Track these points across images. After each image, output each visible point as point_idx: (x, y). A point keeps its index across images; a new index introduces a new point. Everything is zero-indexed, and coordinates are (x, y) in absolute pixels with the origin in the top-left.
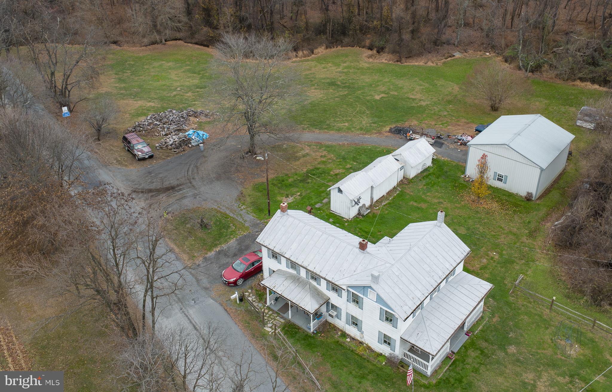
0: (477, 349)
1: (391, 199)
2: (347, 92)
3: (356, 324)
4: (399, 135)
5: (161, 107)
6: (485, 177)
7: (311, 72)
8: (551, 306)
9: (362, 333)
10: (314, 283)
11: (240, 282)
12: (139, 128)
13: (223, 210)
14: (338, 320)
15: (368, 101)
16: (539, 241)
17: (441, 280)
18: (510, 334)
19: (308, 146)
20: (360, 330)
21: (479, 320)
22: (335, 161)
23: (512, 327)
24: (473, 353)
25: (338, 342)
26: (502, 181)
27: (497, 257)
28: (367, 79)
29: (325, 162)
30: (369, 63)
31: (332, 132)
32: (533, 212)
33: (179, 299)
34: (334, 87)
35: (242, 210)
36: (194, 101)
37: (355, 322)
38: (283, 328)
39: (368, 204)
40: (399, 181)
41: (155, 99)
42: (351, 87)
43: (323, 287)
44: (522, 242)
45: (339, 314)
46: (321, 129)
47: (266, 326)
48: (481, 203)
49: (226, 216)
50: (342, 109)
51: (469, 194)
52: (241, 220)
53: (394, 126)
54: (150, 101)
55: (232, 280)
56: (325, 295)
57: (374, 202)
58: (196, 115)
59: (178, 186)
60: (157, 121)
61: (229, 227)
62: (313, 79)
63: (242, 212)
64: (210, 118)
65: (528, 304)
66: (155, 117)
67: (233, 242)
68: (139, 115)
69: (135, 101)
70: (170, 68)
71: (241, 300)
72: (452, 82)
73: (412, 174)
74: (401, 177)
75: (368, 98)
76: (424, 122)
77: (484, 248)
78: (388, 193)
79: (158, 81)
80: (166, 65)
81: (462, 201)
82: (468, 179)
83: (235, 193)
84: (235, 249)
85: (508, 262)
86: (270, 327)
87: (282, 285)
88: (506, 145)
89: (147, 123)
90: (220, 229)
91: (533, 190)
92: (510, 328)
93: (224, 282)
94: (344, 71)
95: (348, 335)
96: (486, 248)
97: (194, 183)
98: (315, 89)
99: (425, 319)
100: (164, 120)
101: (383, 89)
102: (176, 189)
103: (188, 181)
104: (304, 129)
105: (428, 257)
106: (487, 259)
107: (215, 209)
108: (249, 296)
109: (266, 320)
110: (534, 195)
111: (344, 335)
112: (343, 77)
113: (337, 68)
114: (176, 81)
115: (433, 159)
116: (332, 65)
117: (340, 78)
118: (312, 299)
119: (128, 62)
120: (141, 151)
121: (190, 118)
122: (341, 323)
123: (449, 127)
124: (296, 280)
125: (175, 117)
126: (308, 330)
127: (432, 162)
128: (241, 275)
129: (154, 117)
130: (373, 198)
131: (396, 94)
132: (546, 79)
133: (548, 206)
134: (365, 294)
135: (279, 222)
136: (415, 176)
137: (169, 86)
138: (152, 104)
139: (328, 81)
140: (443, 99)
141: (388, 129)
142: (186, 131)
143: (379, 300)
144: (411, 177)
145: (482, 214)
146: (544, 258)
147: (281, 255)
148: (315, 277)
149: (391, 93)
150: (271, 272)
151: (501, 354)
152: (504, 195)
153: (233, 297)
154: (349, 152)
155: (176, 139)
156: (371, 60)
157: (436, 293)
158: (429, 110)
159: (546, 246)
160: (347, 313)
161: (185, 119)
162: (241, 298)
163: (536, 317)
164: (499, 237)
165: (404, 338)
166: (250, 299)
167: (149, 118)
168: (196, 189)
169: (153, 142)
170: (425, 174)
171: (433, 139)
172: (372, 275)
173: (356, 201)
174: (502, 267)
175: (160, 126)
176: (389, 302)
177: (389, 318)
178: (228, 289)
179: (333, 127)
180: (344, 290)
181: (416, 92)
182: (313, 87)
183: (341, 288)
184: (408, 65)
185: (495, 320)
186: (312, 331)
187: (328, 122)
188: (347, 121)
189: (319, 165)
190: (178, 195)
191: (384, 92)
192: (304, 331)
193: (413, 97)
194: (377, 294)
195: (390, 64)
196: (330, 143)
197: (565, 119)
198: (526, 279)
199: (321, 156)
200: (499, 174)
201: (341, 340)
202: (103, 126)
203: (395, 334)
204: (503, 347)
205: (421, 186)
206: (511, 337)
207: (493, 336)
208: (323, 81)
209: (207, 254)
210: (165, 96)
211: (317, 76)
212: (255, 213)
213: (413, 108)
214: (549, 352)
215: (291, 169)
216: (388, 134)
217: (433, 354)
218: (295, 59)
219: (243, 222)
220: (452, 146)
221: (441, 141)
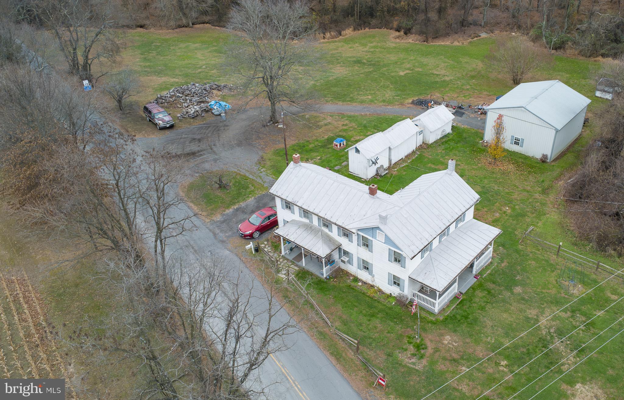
0: (485, 290)
1: (409, 161)
2: (372, 69)
3: (368, 268)
4: (421, 106)
5: (184, 82)
6: (501, 138)
7: (337, 51)
8: (558, 251)
9: (373, 276)
10: (326, 230)
11: (256, 235)
12: (161, 100)
13: (243, 172)
14: (350, 266)
15: (392, 77)
16: (552, 197)
17: (449, 224)
18: (517, 277)
19: (330, 116)
20: (371, 273)
21: (489, 265)
22: (356, 129)
23: (519, 271)
24: (479, 293)
25: (350, 286)
26: (519, 145)
27: (509, 211)
28: (393, 58)
29: (347, 130)
30: (396, 43)
31: (354, 104)
32: (547, 173)
33: (195, 251)
34: (359, 65)
35: (261, 172)
36: (219, 77)
37: (366, 267)
38: (297, 275)
39: (386, 165)
40: (418, 145)
41: (180, 75)
42: (376, 65)
43: (334, 233)
44: (534, 199)
45: (351, 259)
46: (343, 101)
47: (280, 273)
48: (498, 165)
49: (245, 178)
50: (366, 84)
51: (487, 157)
52: (260, 181)
53: (417, 98)
54: (174, 78)
55: (248, 233)
56: (337, 241)
57: (392, 164)
58: (219, 88)
59: (199, 152)
60: (180, 93)
61: (248, 187)
62: (339, 58)
63: (261, 175)
64: (233, 92)
65: (536, 251)
66: (178, 90)
67: (251, 201)
68: (162, 89)
69: (159, 77)
70: (196, 49)
71: (257, 250)
72: (476, 59)
73: (431, 139)
74: (420, 142)
75: (393, 74)
76: (446, 95)
77: (497, 203)
78: (406, 157)
79: (184, 60)
80: (192, 46)
81: (479, 163)
82: (486, 144)
83: (255, 158)
84: (253, 206)
85: (519, 216)
86: (284, 274)
87: (295, 233)
88: (523, 107)
89: (169, 96)
90: (239, 189)
91: (548, 152)
92: (518, 272)
93: (241, 235)
94: (370, 50)
95: (360, 280)
96: (499, 203)
97: (215, 149)
98: (341, 66)
99: (433, 260)
100: (186, 92)
101: (408, 66)
102: (197, 154)
103: (209, 148)
104: (327, 102)
105: (438, 202)
106: (500, 213)
107: (235, 172)
108: (265, 247)
109: (281, 268)
110: (549, 157)
111: (356, 279)
112: (369, 56)
113: (363, 48)
114: (202, 60)
115: (453, 127)
116: (359, 45)
117: (366, 57)
118: (324, 245)
119: (154, 44)
120: (162, 120)
121: (213, 91)
122: (353, 269)
123: (470, 99)
124: (309, 228)
125: (198, 89)
126: (321, 276)
127: (452, 129)
128: (258, 228)
129: (176, 90)
130: (391, 160)
131: (420, 70)
132: (569, 56)
133: (562, 167)
134: (374, 236)
135: (291, 173)
136: (435, 142)
137: (194, 65)
138: (177, 80)
139: (354, 59)
140: (467, 75)
141: (410, 101)
142: (208, 103)
143: (388, 240)
144: (430, 142)
145: (498, 174)
146: (555, 212)
147: (293, 204)
148: (327, 224)
149: (416, 70)
150: (286, 222)
151: (507, 294)
152: (520, 158)
153: (248, 247)
154: (371, 121)
155: (198, 109)
156: (398, 40)
157: (446, 237)
158: (452, 84)
159: (557, 201)
160: (358, 257)
161: (208, 92)
162: (256, 248)
163: (543, 262)
164: (513, 194)
165: (411, 277)
166: (266, 250)
167: (171, 91)
168: (216, 154)
169: (175, 113)
170: (444, 140)
171: (454, 109)
172: (380, 216)
173: (374, 161)
174: (513, 220)
175: (183, 98)
176: (397, 242)
177: (398, 258)
178: (244, 241)
179: (357, 99)
180: (354, 233)
181: (441, 69)
182: (339, 65)
183: (351, 232)
184: (435, 45)
185: (503, 265)
186: (325, 276)
187: (351, 95)
188: (371, 94)
189: (340, 133)
190: (198, 160)
191: (409, 69)
192: (317, 277)
193: (437, 73)
194: (386, 235)
195: (417, 44)
196: (352, 114)
197: (584, 91)
198: (536, 230)
199: (343, 125)
200: (516, 138)
201: (353, 284)
202: (124, 96)
203: (403, 274)
204: (509, 288)
205: (440, 150)
206: (518, 279)
207: (501, 279)
208: (349, 59)
209: (225, 211)
210: (190, 73)
211: (343, 55)
212: (274, 175)
213: (437, 82)
214: (553, 291)
215: (312, 136)
216: (410, 105)
217: (439, 290)
218: (323, 40)
219: (262, 183)
220: (472, 116)
221: (463, 111)
